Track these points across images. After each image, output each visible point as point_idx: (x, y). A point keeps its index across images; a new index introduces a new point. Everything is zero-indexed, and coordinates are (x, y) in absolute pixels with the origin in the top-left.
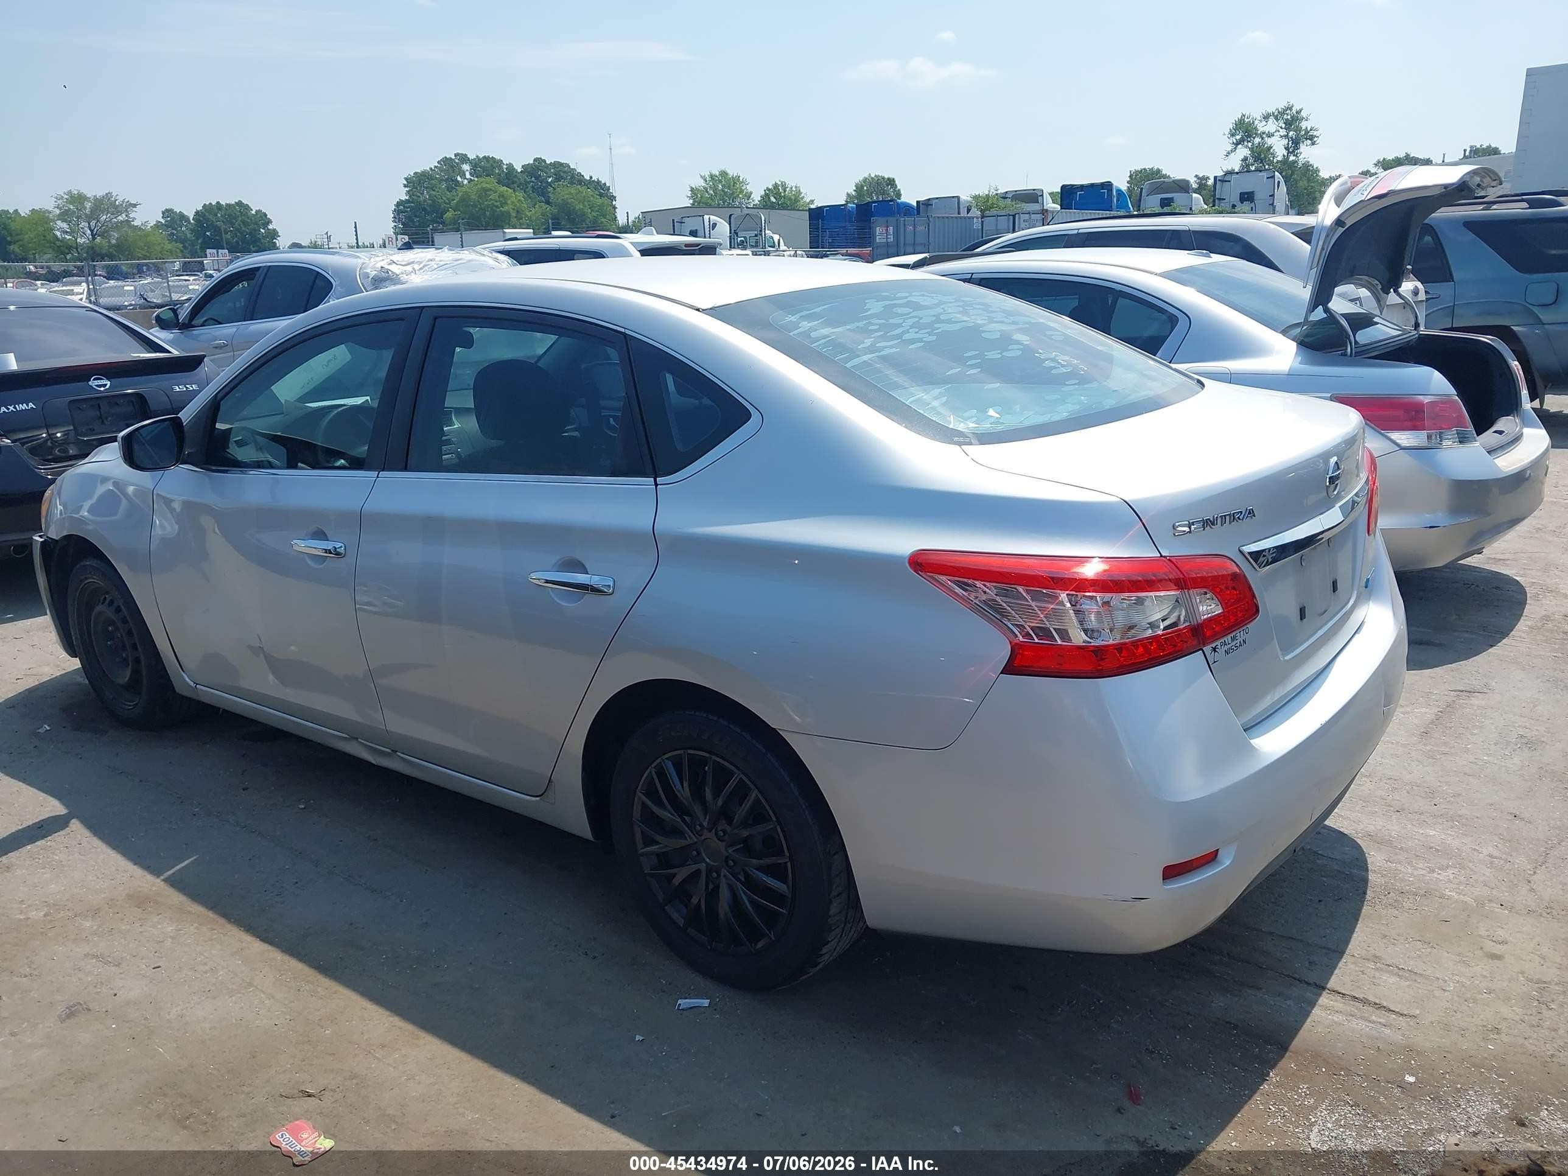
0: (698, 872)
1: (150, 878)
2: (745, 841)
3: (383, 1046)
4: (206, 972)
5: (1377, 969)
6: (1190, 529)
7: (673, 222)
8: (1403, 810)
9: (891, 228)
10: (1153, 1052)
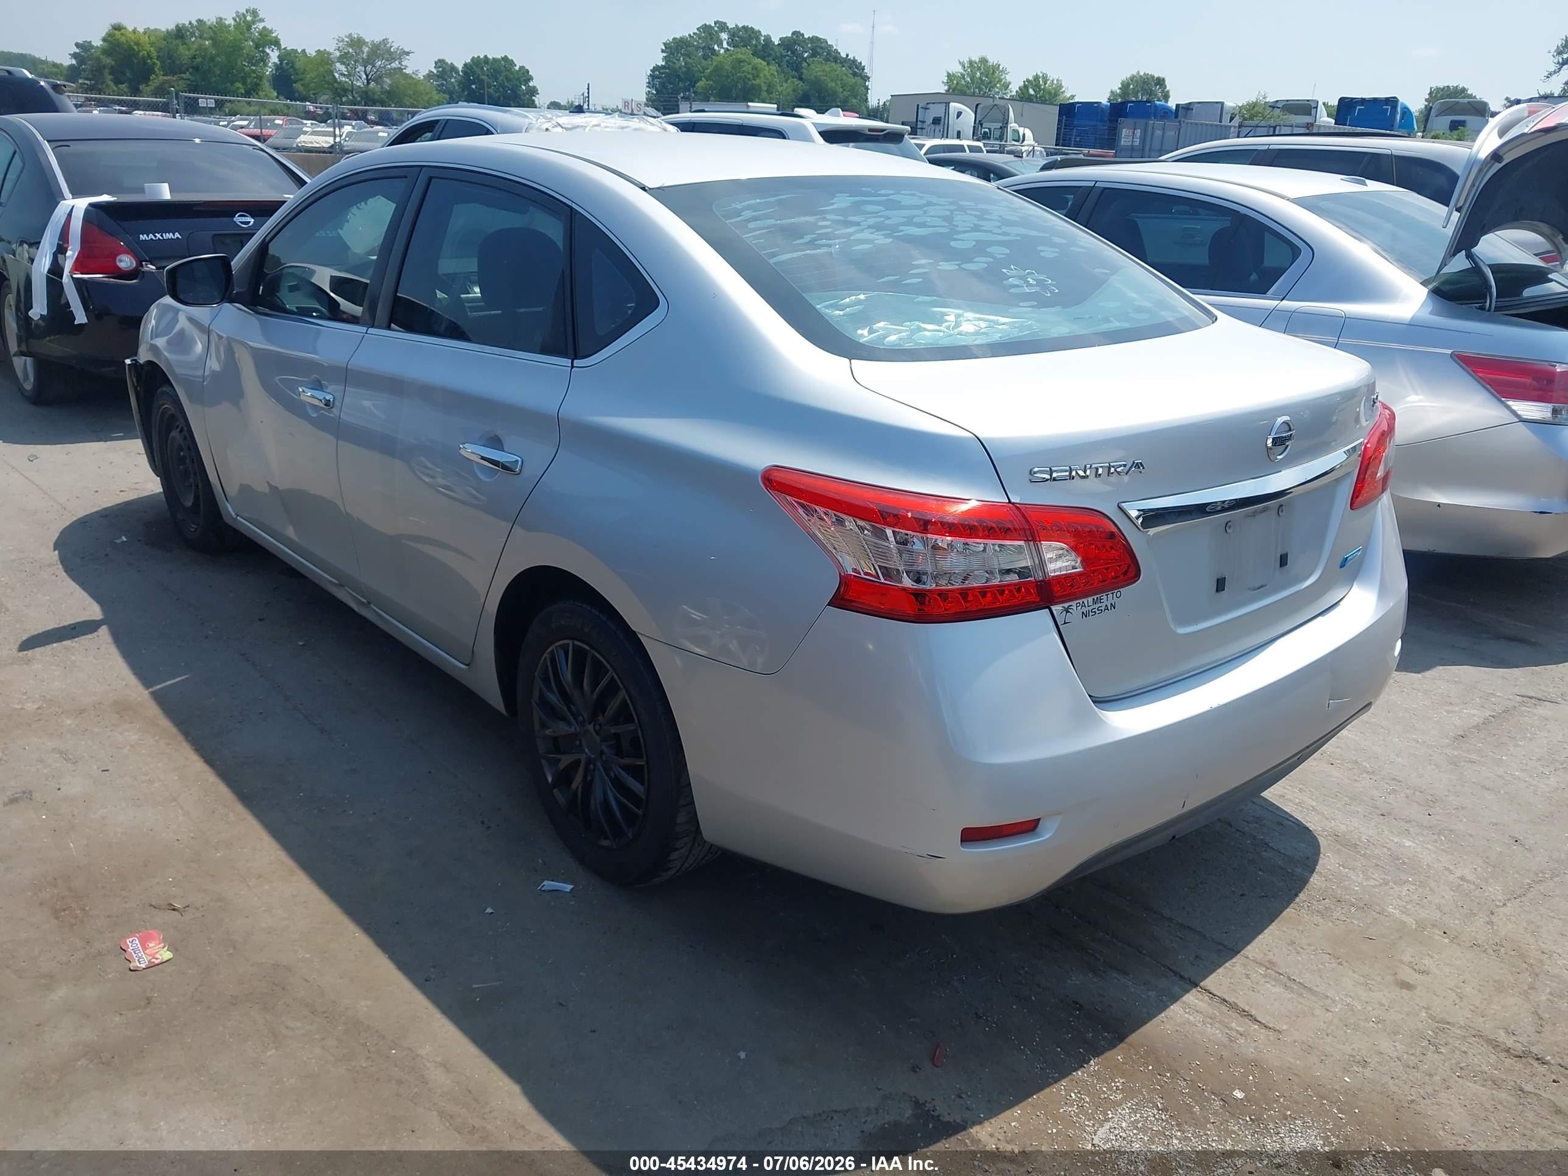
0: (578, 762)
1: (141, 688)
2: (617, 736)
3: (260, 876)
4: (143, 782)
5: (1265, 976)
6: (1051, 476)
7: (918, 109)
8: (1389, 814)
9: (1139, 131)
10: (981, 1018)
